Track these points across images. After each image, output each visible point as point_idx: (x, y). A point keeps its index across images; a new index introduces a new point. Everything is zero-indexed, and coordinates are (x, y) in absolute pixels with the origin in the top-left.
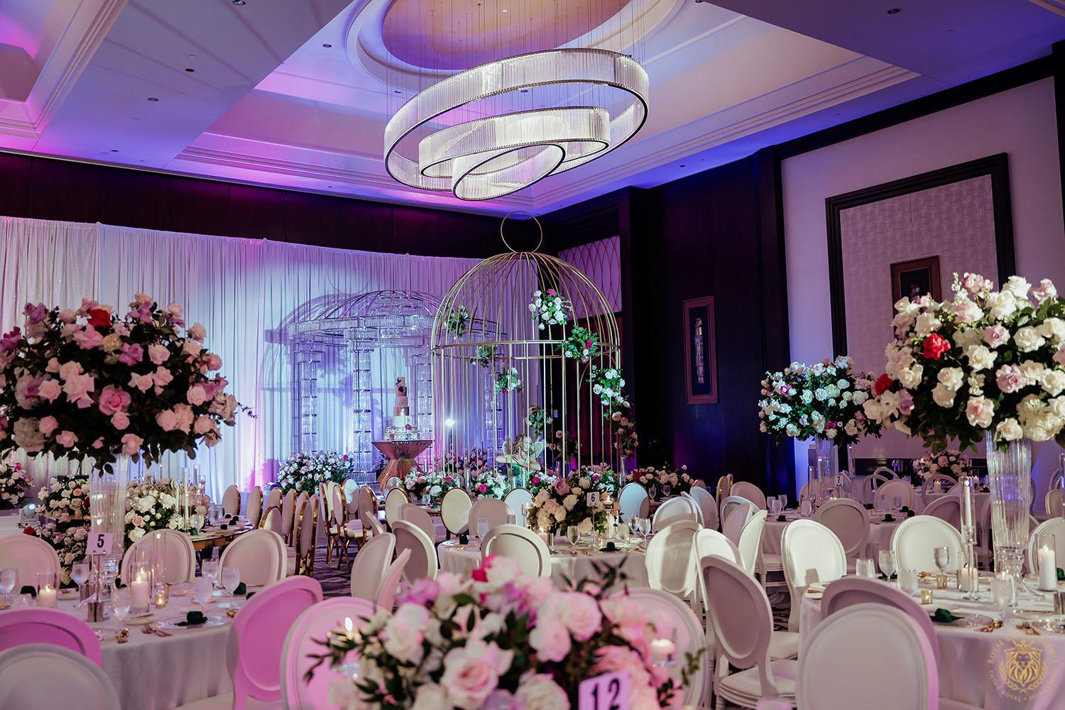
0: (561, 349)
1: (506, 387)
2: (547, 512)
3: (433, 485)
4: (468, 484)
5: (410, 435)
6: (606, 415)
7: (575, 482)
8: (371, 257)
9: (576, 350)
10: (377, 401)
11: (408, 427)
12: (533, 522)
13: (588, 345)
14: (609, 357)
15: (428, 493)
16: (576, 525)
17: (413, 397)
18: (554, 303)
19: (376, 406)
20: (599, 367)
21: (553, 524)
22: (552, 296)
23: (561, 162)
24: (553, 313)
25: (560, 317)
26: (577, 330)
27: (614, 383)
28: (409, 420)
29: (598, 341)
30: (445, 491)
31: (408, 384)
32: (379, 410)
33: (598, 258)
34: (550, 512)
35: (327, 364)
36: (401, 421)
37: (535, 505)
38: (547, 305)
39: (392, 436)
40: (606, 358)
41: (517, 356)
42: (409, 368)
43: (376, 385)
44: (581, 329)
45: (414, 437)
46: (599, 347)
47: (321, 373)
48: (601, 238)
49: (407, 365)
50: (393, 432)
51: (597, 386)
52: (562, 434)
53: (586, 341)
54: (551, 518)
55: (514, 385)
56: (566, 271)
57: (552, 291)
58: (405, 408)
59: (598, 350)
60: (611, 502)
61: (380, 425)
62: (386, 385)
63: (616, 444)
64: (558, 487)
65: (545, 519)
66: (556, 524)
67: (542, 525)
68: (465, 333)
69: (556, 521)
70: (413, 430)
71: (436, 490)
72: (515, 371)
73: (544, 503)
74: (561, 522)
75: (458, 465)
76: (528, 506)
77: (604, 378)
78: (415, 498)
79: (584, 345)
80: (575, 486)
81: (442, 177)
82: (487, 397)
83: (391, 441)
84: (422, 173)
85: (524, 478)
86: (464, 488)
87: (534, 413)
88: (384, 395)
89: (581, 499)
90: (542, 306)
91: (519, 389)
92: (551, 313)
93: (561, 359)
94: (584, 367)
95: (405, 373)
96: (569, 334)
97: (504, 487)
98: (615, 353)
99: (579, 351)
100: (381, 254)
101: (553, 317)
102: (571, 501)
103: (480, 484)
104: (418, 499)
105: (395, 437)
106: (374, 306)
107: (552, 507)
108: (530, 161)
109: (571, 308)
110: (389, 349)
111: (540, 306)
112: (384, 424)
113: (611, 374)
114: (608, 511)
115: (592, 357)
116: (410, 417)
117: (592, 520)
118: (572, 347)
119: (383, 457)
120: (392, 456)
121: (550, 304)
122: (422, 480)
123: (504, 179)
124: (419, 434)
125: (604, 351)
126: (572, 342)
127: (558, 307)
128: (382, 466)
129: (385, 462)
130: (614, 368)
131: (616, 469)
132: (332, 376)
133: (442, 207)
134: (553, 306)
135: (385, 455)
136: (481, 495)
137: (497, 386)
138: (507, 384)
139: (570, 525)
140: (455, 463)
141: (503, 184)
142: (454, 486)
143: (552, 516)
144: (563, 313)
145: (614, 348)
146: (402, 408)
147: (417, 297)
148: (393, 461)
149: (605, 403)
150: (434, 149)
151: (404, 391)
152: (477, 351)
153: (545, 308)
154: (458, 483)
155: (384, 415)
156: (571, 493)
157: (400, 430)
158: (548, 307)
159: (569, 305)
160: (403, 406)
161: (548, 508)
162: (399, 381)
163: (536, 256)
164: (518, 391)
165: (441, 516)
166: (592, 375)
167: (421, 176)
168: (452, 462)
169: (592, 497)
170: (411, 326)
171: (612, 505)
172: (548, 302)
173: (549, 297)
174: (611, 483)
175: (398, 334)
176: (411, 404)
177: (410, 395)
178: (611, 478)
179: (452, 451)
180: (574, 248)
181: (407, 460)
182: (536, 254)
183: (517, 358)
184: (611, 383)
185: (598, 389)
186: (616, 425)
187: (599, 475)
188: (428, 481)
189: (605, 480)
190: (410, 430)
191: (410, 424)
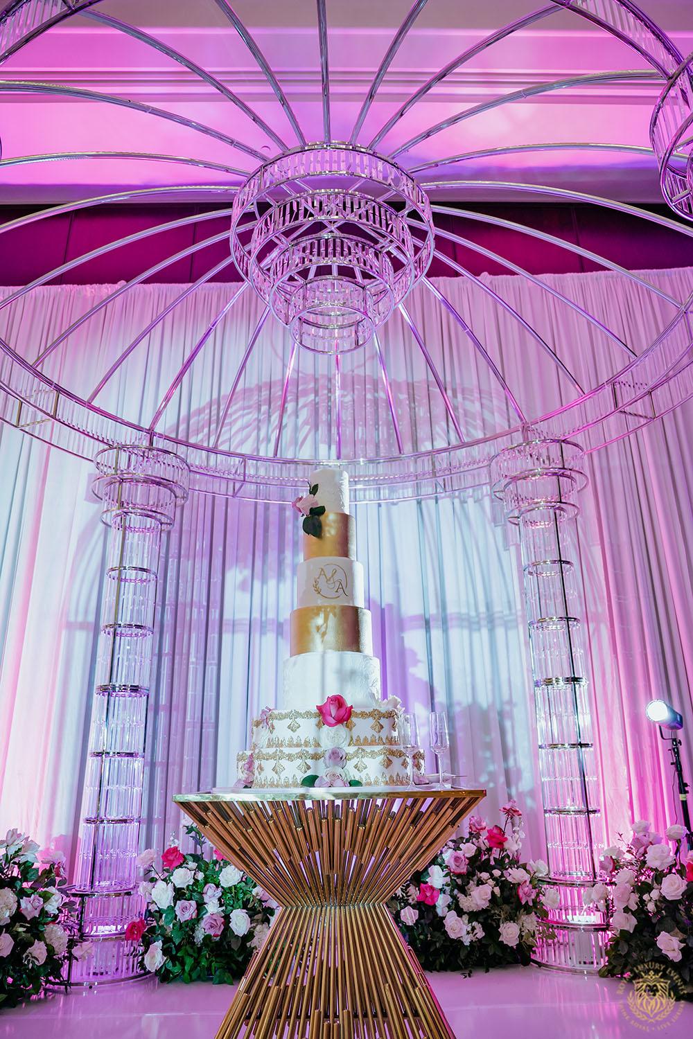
5: (340, 757)
11: (335, 712)
35: (258, 554)
45: (365, 771)
47: (240, 578)
58: (327, 612)
132: (272, 583)
151: (331, 534)
190: (349, 727)
191: (353, 698)
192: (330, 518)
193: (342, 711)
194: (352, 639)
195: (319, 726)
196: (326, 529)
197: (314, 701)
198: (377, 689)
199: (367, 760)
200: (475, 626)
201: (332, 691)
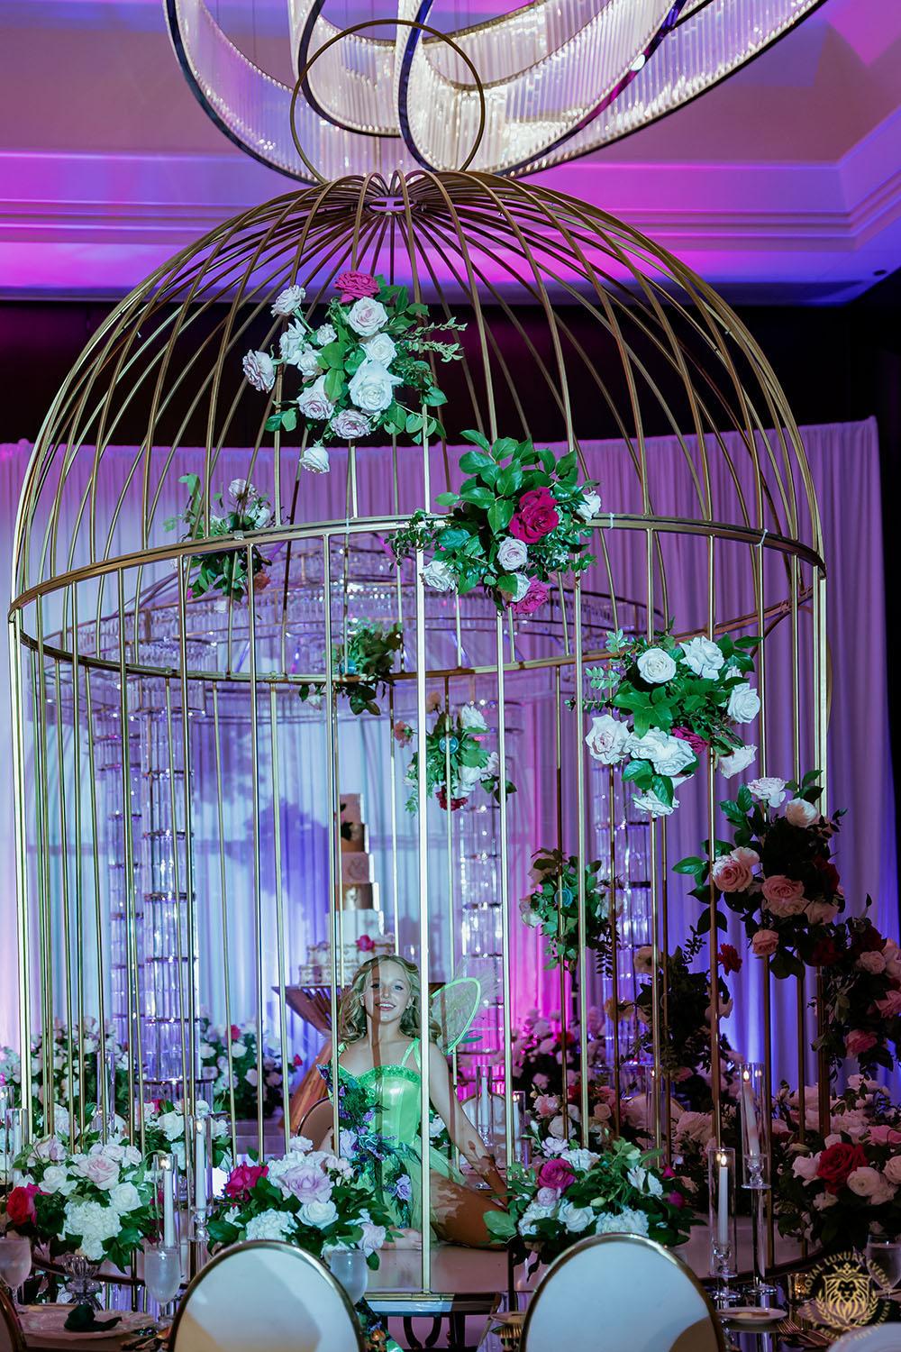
11: (365, 944)
39: (318, 971)
51: (603, 724)
55: (471, 775)
58: (358, 887)
72: (470, 718)
87: (548, 880)
105: (326, 972)
116: (376, 913)
151: (355, 837)
160: (352, 881)
162: (342, 808)
191: (373, 936)
192: (355, 828)
193: (370, 944)
194: (367, 903)
195: (358, 951)
196: (353, 835)
197: (352, 940)
198: (382, 930)
200: (410, 846)
201: (361, 933)
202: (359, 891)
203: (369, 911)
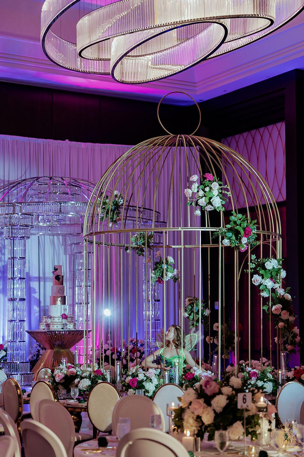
0: (218, 237)
1: (162, 276)
2: (193, 413)
3: (82, 378)
4: (118, 378)
5: (66, 325)
6: (266, 308)
7: (226, 380)
8: (30, 143)
9: (234, 238)
10: (34, 290)
11: (64, 317)
12: (179, 424)
13: (247, 233)
14: (270, 246)
15: (77, 386)
16: (225, 429)
17: (71, 286)
18: (211, 188)
19: (33, 295)
20: (258, 257)
21: (201, 427)
22: (209, 181)
23: (223, 42)
24: (210, 198)
25: (217, 202)
26: (236, 217)
27: (274, 274)
28: (65, 310)
29: (258, 228)
30: (94, 383)
31: (65, 272)
32: (36, 298)
33: (262, 144)
34: (197, 413)
36: (57, 310)
37: (181, 404)
38: (203, 190)
39: (48, 325)
40: (266, 247)
41: (174, 245)
42: (68, 256)
43: (34, 273)
44: (240, 216)
45: (70, 327)
46: (259, 235)
48: (265, 124)
49: (65, 253)
50: (49, 321)
51: (256, 277)
52: (219, 326)
53: (244, 229)
54: (199, 420)
55: (170, 275)
56: (225, 155)
57: (209, 176)
58: (61, 297)
59: (258, 239)
60: (264, 405)
61: (37, 314)
62: (44, 274)
63: (276, 339)
64: (206, 386)
65: (191, 421)
66: (203, 427)
67: (188, 428)
68: (120, 220)
69: (203, 423)
70: (69, 319)
71: (86, 383)
72: (171, 260)
73: (190, 403)
74: (209, 426)
75: (115, 356)
76: (173, 406)
77: (264, 268)
78: (64, 392)
79: (242, 232)
80: (226, 385)
81: (101, 60)
82: (144, 287)
83: (46, 330)
84: (80, 54)
85: (178, 373)
86: (113, 382)
87: (190, 304)
88: (42, 283)
89: (232, 399)
90: (198, 192)
91: (175, 279)
92: (207, 198)
93: (218, 248)
94: (243, 256)
95: (64, 261)
96: (227, 221)
97: (155, 381)
98: (276, 242)
99: (237, 239)
100: (40, 141)
101: (210, 203)
102: (220, 402)
103: (130, 378)
104: (67, 393)
105: (51, 326)
106: (31, 192)
107: (199, 408)
108: (191, 41)
109: (229, 194)
110: (47, 237)
111: (196, 191)
112: (42, 313)
113: (271, 264)
114: (261, 414)
115: (251, 245)
116: (67, 306)
117: (243, 424)
118: (230, 234)
119: (40, 346)
120: (47, 346)
121: (207, 189)
122: (72, 372)
123: (163, 61)
124: (75, 324)
125: (265, 239)
126: (230, 230)
127: (215, 192)
128: (38, 356)
129: (42, 352)
130: (275, 257)
131: (276, 365)
133: (102, 92)
134: (210, 191)
135: (42, 346)
136: (132, 390)
137: (153, 275)
138: (163, 273)
139: (218, 429)
140: (112, 354)
141: (163, 66)
142: (104, 380)
143: (199, 418)
144: (221, 198)
145: (275, 237)
146: (58, 297)
147: (74, 183)
148: (49, 351)
149: (265, 294)
150: (92, 29)
151: (61, 280)
152: (133, 239)
153: (201, 193)
154: (108, 377)
155: (42, 304)
156: (220, 393)
157: (56, 320)
158: (205, 192)
159: (227, 190)
160: (60, 295)
161: (195, 409)
162: (56, 269)
163: (193, 139)
164: (175, 281)
165: (88, 411)
166: (251, 266)
167: (79, 59)
168: (109, 353)
169: (244, 399)
170: (68, 213)
171: (266, 408)
172: (205, 187)
173: (206, 182)
174: (270, 381)
175: (56, 221)
176: (67, 293)
177: (67, 285)
178: (270, 376)
179: (109, 342)
180: (238, 135)
181: (63, 350)
182: (194, 137)
183: (173, 247)
184: (271, 273)
185: (257, 279)
186: (277, 318)
187: (257, 371)
188: (78, 373)
189: (262, 377)
190: (67, 319)
191: (66, 314)
193: (66, 317)
194: (64, 302)
195: (62, 319)
196: (60, 279)
197: (60, 315)
199: (71, 325)
201: (63, 313)
202: (62, 298)
203: (65, 305)
